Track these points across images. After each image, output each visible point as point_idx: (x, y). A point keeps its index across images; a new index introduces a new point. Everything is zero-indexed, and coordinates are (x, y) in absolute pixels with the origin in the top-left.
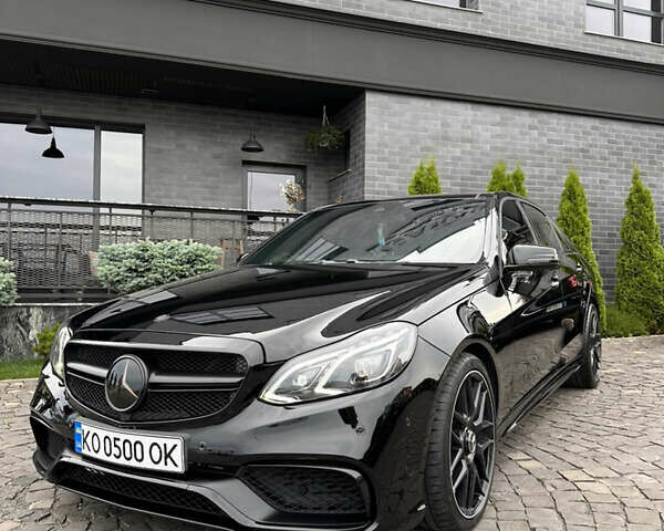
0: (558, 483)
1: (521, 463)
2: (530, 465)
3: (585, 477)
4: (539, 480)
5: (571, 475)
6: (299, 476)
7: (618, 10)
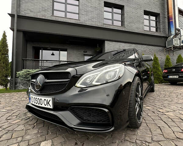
0: (158, 112)
1: (146, 107)
3: (165, 111)
4: (153, 112)
5: (161, 110)
6: (88, 110)
7: (150, 26)
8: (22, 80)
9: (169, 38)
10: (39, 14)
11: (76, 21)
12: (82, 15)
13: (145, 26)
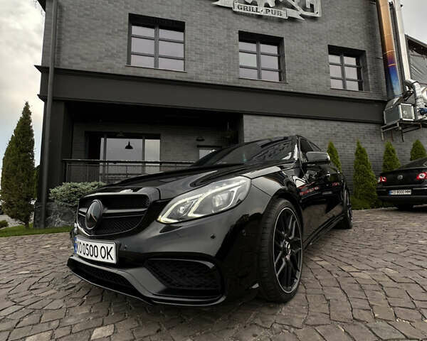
0: (339, 273)
1: (318, 262)
2: (323, 263)
3: (354, 270)
4: (328, 271)
5: (346, 268)
6: (179, 266)
7: (344, 79)
8: (61, 206)
9: (389, 103)
10: (99, 63)
11: (179, 75)
12: (192, 61)
13: (332, 80)
